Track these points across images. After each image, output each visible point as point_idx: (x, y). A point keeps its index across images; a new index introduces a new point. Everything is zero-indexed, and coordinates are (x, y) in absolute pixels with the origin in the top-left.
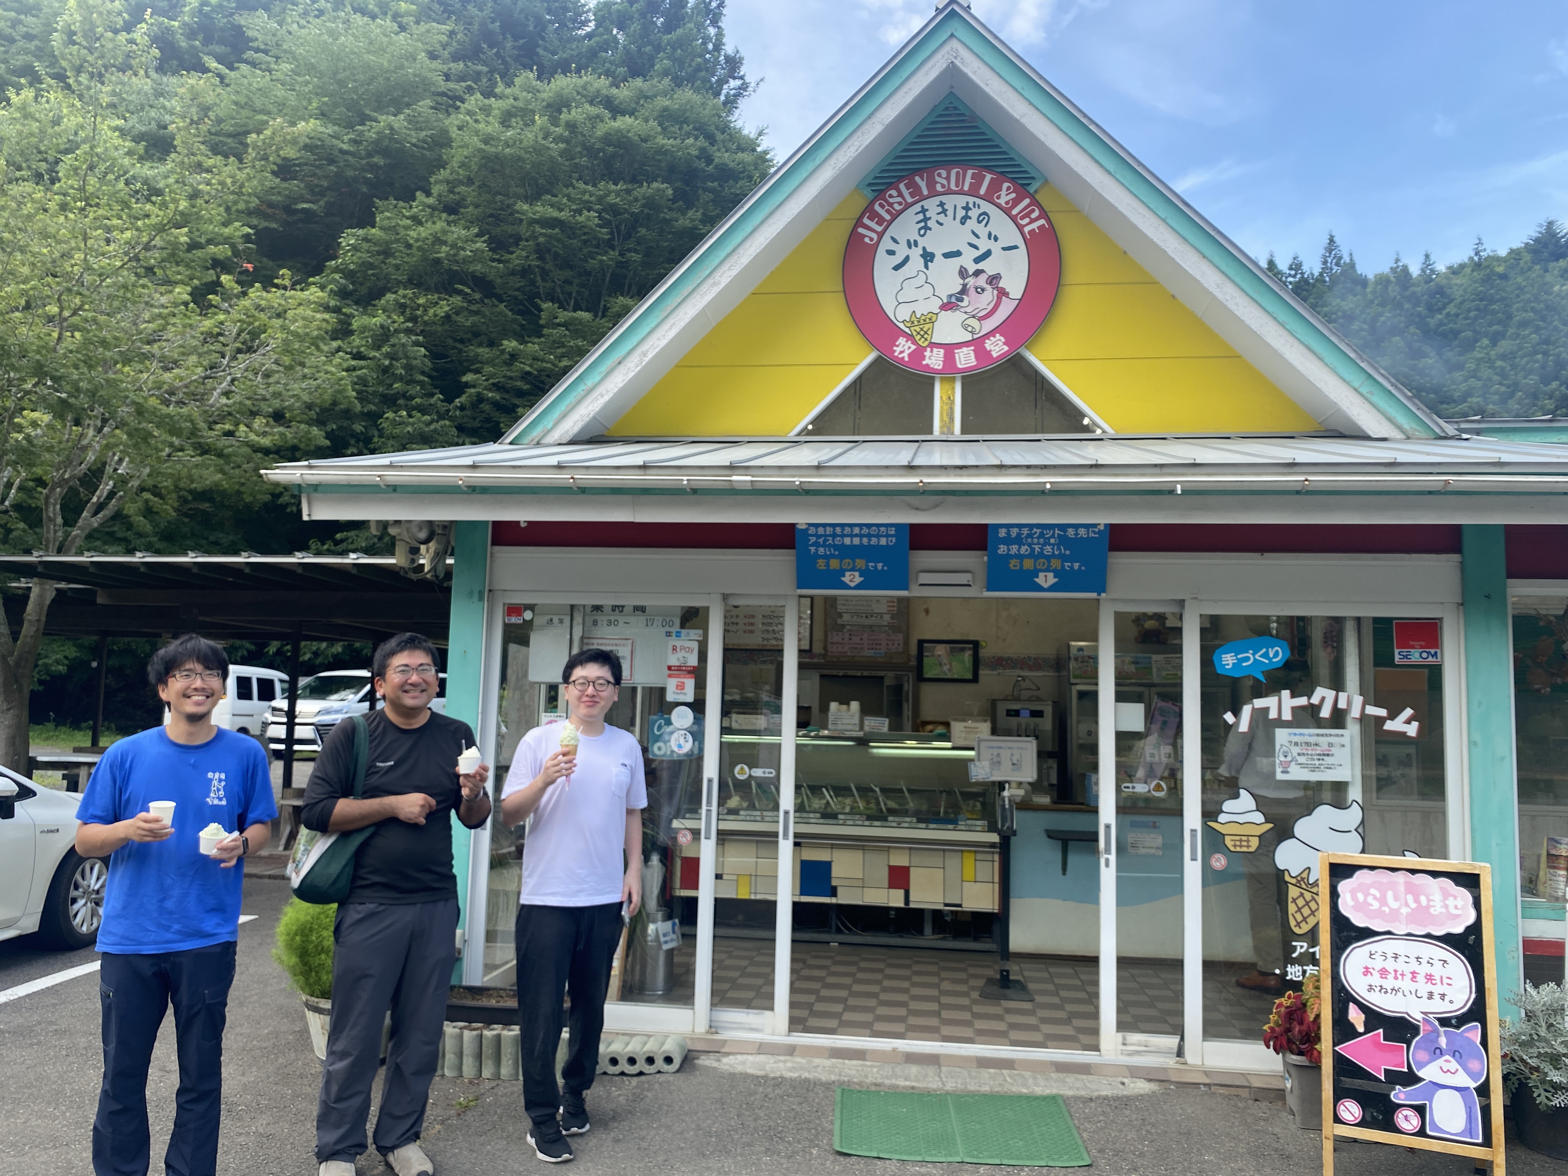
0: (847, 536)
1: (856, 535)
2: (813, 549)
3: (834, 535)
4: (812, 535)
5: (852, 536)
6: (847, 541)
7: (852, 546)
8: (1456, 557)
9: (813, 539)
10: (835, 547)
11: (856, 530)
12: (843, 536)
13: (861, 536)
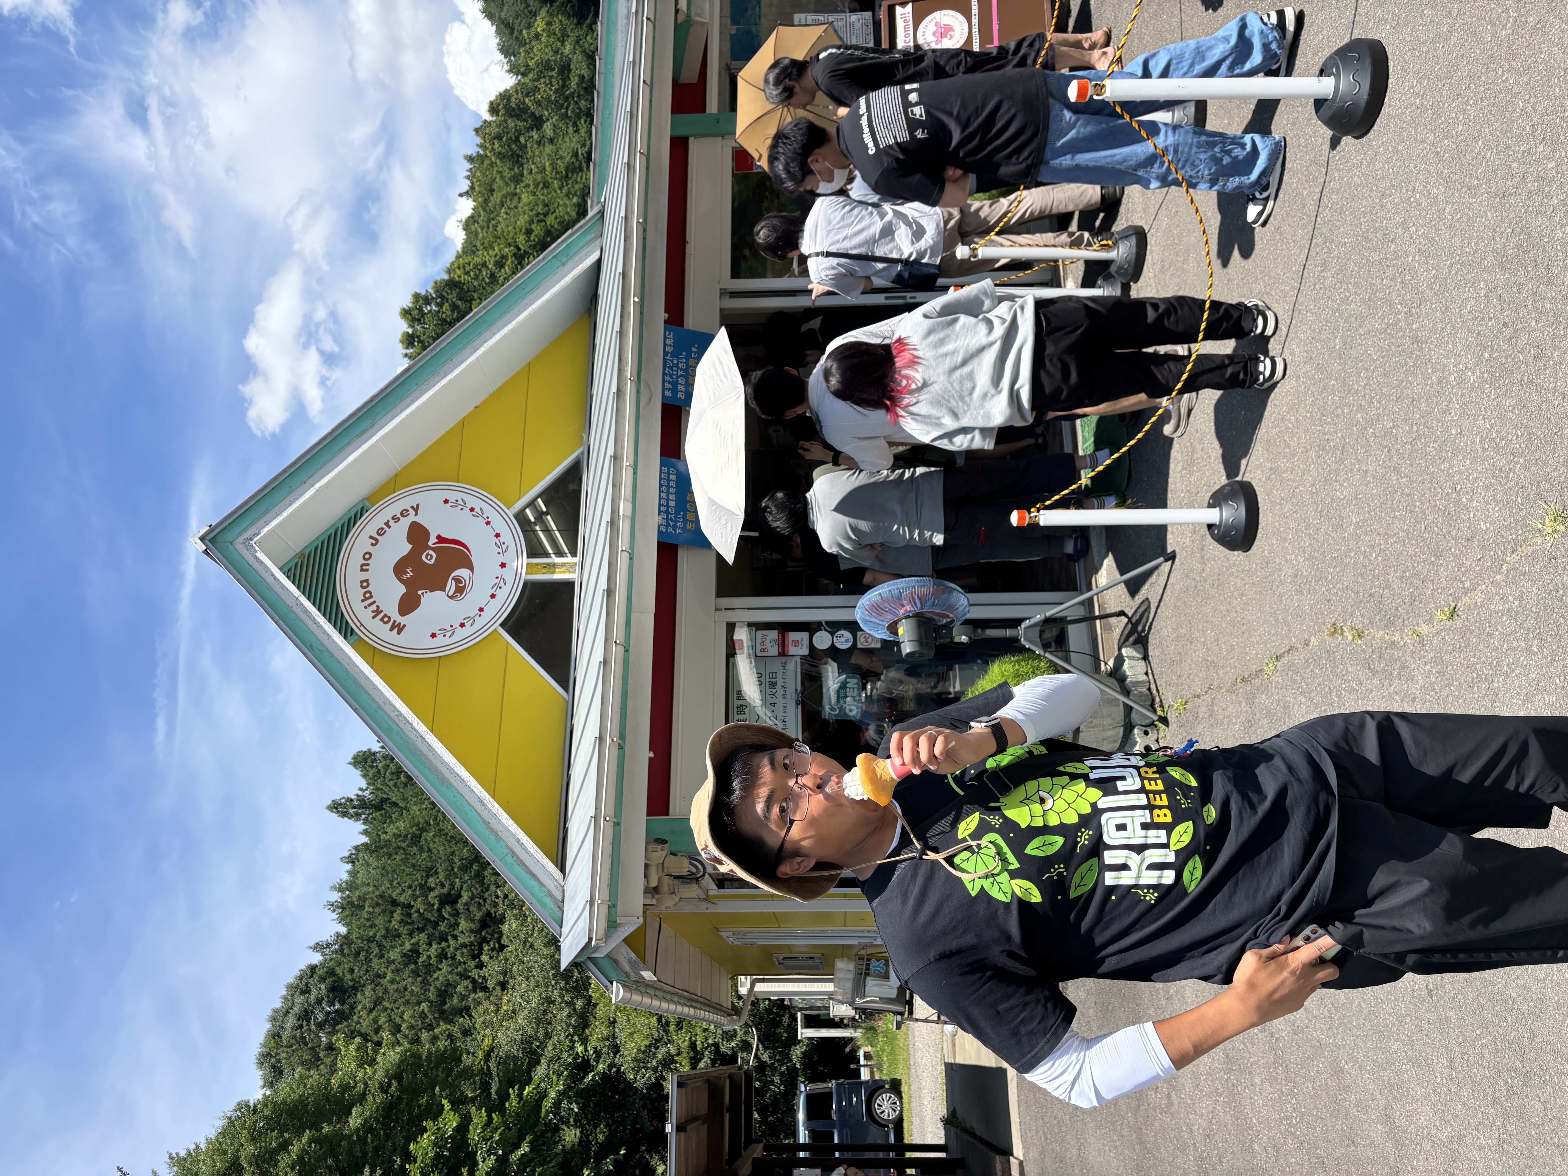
0: (668, 503)
1: (668, 496)
2: (678, 531)
3: (667, 512)
4: (667, 529)
5: (668, 500)
6: (672, 504)
7: (676, 501)
8: (691, 140)
9: (670, 529)
10: (677, 513)
11: (664, 495)
12: (668, 506)
13: (668, 493)
